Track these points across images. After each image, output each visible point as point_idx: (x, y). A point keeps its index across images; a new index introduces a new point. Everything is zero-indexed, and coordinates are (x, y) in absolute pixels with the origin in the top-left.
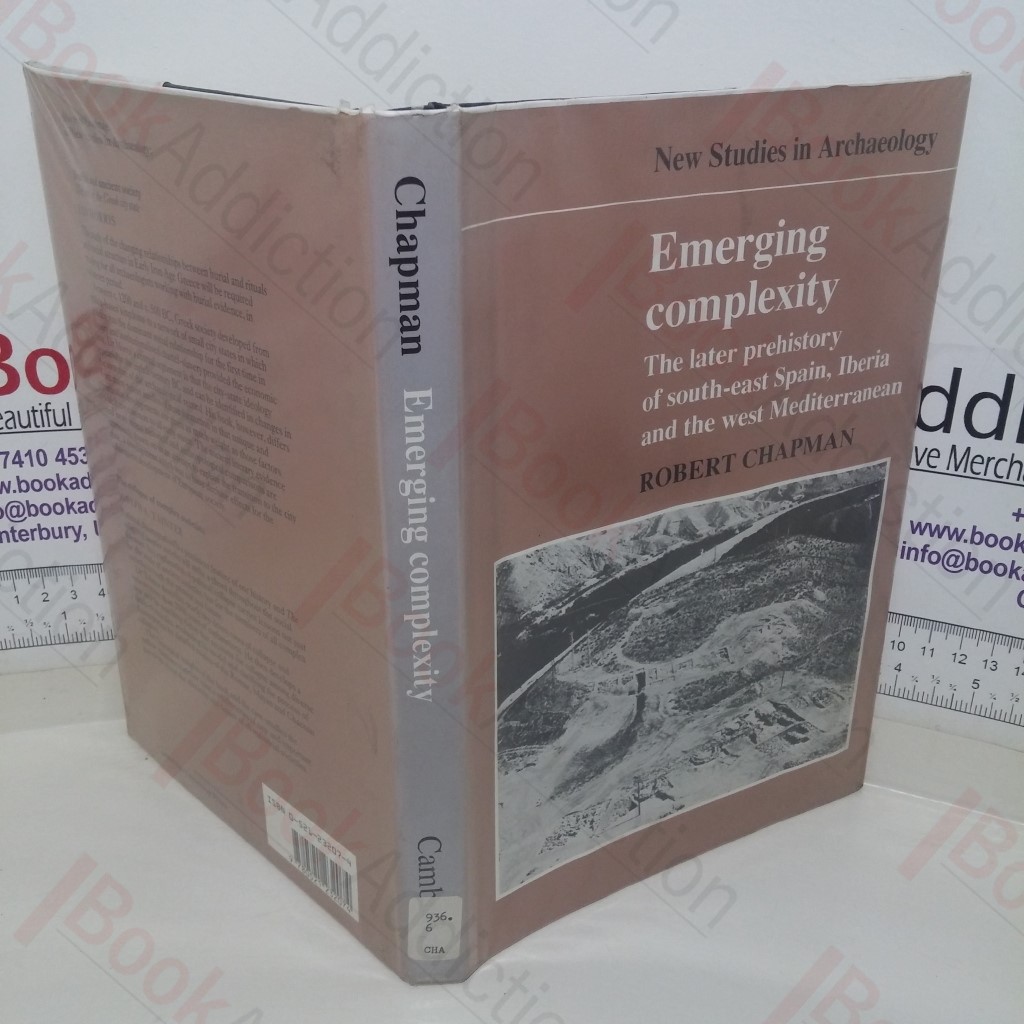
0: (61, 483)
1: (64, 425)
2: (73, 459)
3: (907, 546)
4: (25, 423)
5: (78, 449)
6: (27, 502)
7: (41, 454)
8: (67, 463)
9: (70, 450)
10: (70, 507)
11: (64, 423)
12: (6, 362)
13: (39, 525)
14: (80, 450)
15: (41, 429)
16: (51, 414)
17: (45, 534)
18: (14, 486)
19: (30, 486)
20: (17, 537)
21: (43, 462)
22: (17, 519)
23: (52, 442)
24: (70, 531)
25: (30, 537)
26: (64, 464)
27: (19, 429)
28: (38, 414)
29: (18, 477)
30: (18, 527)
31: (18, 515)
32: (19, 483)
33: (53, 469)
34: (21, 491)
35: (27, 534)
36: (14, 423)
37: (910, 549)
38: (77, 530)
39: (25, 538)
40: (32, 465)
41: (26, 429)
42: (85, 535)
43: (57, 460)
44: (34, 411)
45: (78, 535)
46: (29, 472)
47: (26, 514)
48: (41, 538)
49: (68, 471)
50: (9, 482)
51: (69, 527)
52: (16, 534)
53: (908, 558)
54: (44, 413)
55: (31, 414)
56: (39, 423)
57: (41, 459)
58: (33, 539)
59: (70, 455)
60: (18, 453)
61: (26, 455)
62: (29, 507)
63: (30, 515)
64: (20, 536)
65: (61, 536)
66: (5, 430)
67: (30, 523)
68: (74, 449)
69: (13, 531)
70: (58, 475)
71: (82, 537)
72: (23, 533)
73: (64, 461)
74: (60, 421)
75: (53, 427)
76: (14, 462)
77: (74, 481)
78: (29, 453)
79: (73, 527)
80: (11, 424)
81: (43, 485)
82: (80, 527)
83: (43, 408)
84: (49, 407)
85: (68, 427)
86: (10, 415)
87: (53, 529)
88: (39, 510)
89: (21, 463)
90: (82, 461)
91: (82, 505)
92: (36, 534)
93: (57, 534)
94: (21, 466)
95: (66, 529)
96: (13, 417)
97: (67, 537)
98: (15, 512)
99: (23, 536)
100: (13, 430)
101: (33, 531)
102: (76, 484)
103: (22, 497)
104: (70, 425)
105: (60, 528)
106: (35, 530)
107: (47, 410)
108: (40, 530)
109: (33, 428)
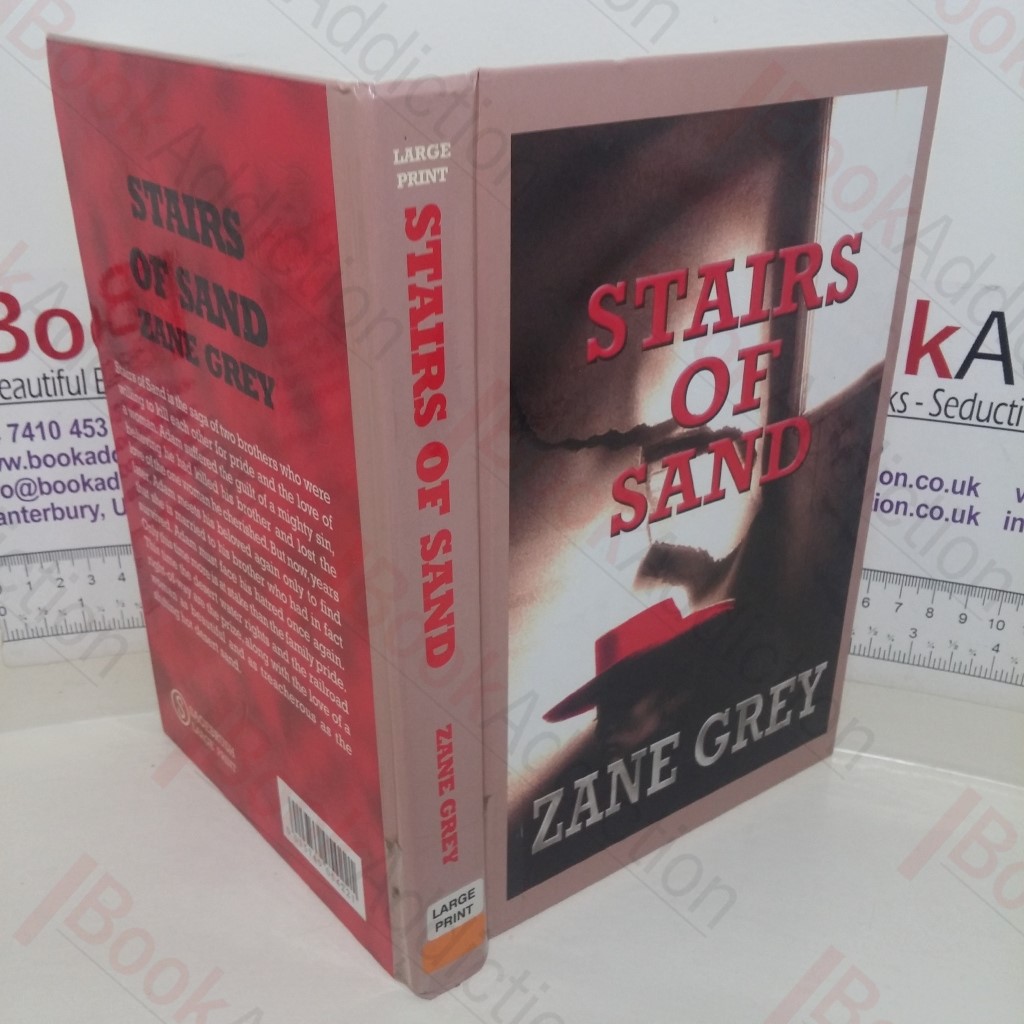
0: (76, 458)
1: (79, 393)
2: (89, 431)
3: (1011, 517)
4: (35, 391)
5: (94, 419)
6: (39, 479)
7: (54, 426)
8: (83, 436)
9: (85, 421)
10: (86, 484)
11: (79, 392)
12: (15, 324)
13: (52, 504)
14: (97, 420)
15: (54, 398)
16: (64, 382)
17: (58, 514)
18: (25, 461)
19: (42, 461)
20: (29, 518)
21: (55, 434)
22: (29, 498)
23: (67, 413)
24: (87, 511)
25: (42, 517)
26: (79, 436)
27: (29, 398)
28: (50, 382)
29: (29, 452)
30: (29, 507)
31: (30, 494)
32: (30, 457)
33: (67, 443)
34: (32, 466)
35: (40, 514)
36: (25, 392)
37: (1015, 520)
38: (94, 508)
39: (36, 518)
40: (44, 438)
41: (36, 398)
42: (103, 515)
43: (72, 433)
44: (45, 378)
45: (95, 515)
46: (41, 446)
47: (38, 492)
48: (55, 518)
49: (83, 445)
50: (19, 458)
51: (86, 506)
52: (28, 515)
53: (1012, 529)
54: (57, 381)
55: (42, 382)
56: (51, 392)
57: (53, 430)
58: (46, 519)
59: (85, 427)
60: (28, 426)
61: (37, 427)
62: (41, 484)
63: (42, 492)
64: (32, 516)
65: (76, 516)
66: (14, 400)
67: (42, 502)
68: (90, 420)
69: (24, 511)
70: (72, 450)
71: (99, 517)
72: (35, 513)
73: (78, 433)
74: (74, 390)
75: (67, 395)
76: (24, 436)
77: (90, 455)
78: (40, 425)
79: (90, 507)
80: (20, 393)
81: (57, 460)
82: (97, 506)
83: (55, 375)
84: (62, 374)
85: (83, 395)
86: (19, 384)
87: (68, 509)
88: (52, 488)
89: (31, 436)
90: (99, 434)
91: (99, 481)
92: (50, 514)
93: (72, 514)
94: (32, 439)
95: (82, 508)
96: (23, 387)
97: (83, 516)
98: (26, 490)
99: (35, 516)
100: (23, 400)
101: (45, 511)
102: (93, 458)
103: (33, 474)
104: (85, 393)
105: (75, 508)
106: (48, 509)
107: (60, 377)
108: (54, 510)
109: (45, 397)
